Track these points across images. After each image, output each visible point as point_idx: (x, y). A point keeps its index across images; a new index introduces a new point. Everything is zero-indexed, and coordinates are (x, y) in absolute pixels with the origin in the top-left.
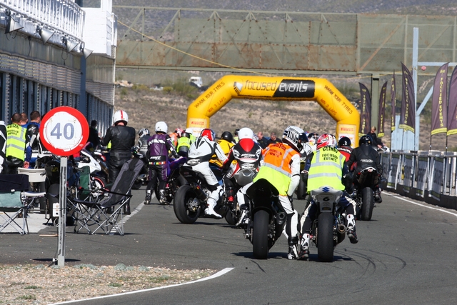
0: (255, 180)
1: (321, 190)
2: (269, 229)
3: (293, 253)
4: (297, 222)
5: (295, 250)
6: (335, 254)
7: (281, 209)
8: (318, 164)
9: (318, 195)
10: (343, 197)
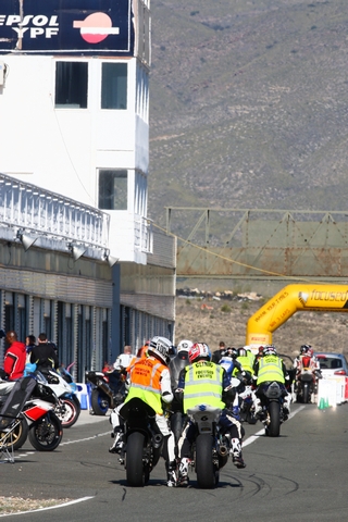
0: (127, 400)
1: (197, 409)
2: (144, 452)
3: (173, 480)
4: (174, 445)
5: (174, 476)
6: (221, 480)
7: (157, 430)
8: (192, 382)
9: (196, 414)
10: (224, 415)
